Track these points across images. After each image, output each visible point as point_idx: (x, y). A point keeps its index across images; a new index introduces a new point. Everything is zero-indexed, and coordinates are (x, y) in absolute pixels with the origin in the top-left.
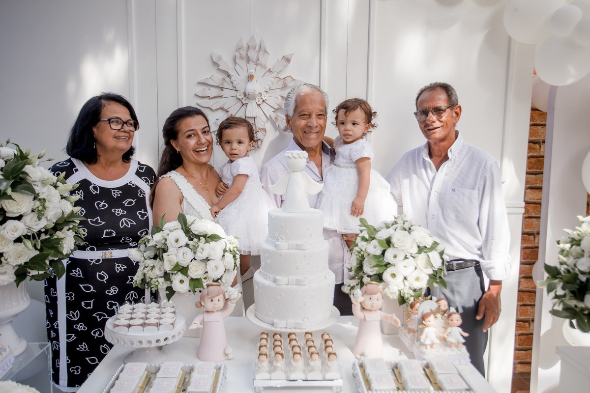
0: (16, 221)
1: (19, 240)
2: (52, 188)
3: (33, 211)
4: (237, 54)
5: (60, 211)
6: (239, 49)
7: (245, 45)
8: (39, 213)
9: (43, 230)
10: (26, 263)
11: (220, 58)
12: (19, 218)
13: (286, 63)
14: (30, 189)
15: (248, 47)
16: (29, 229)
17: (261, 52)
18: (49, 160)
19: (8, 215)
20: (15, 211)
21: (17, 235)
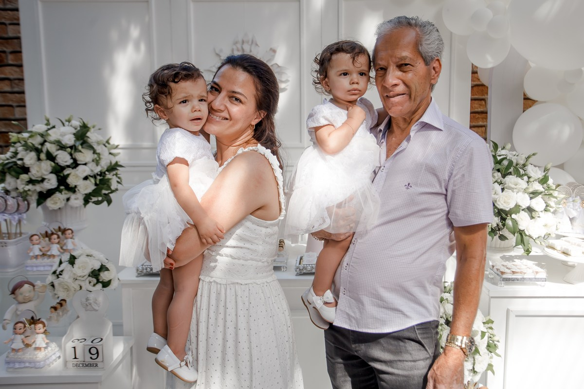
0: (84, 166)
1: (86, 178)
2: (104, 147)
3: (93, 161)
4: (235, 47)
5: (109, 162)
6: (236, 43)
7: (240, 40)
8: (97, 162)
9: (99, 173)
10: (90, 193)
11: (221, 51)
12: (85, 164)
13: (273, 54)
14: (91, 147)
15: (243, 42)
16: (92, 171)
17: (253, 46)
18: (100, 129)
19: (79, 162)
20: (83, 160)
21: (85, 174)
